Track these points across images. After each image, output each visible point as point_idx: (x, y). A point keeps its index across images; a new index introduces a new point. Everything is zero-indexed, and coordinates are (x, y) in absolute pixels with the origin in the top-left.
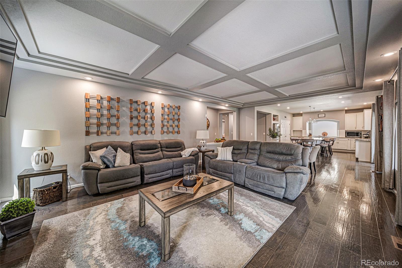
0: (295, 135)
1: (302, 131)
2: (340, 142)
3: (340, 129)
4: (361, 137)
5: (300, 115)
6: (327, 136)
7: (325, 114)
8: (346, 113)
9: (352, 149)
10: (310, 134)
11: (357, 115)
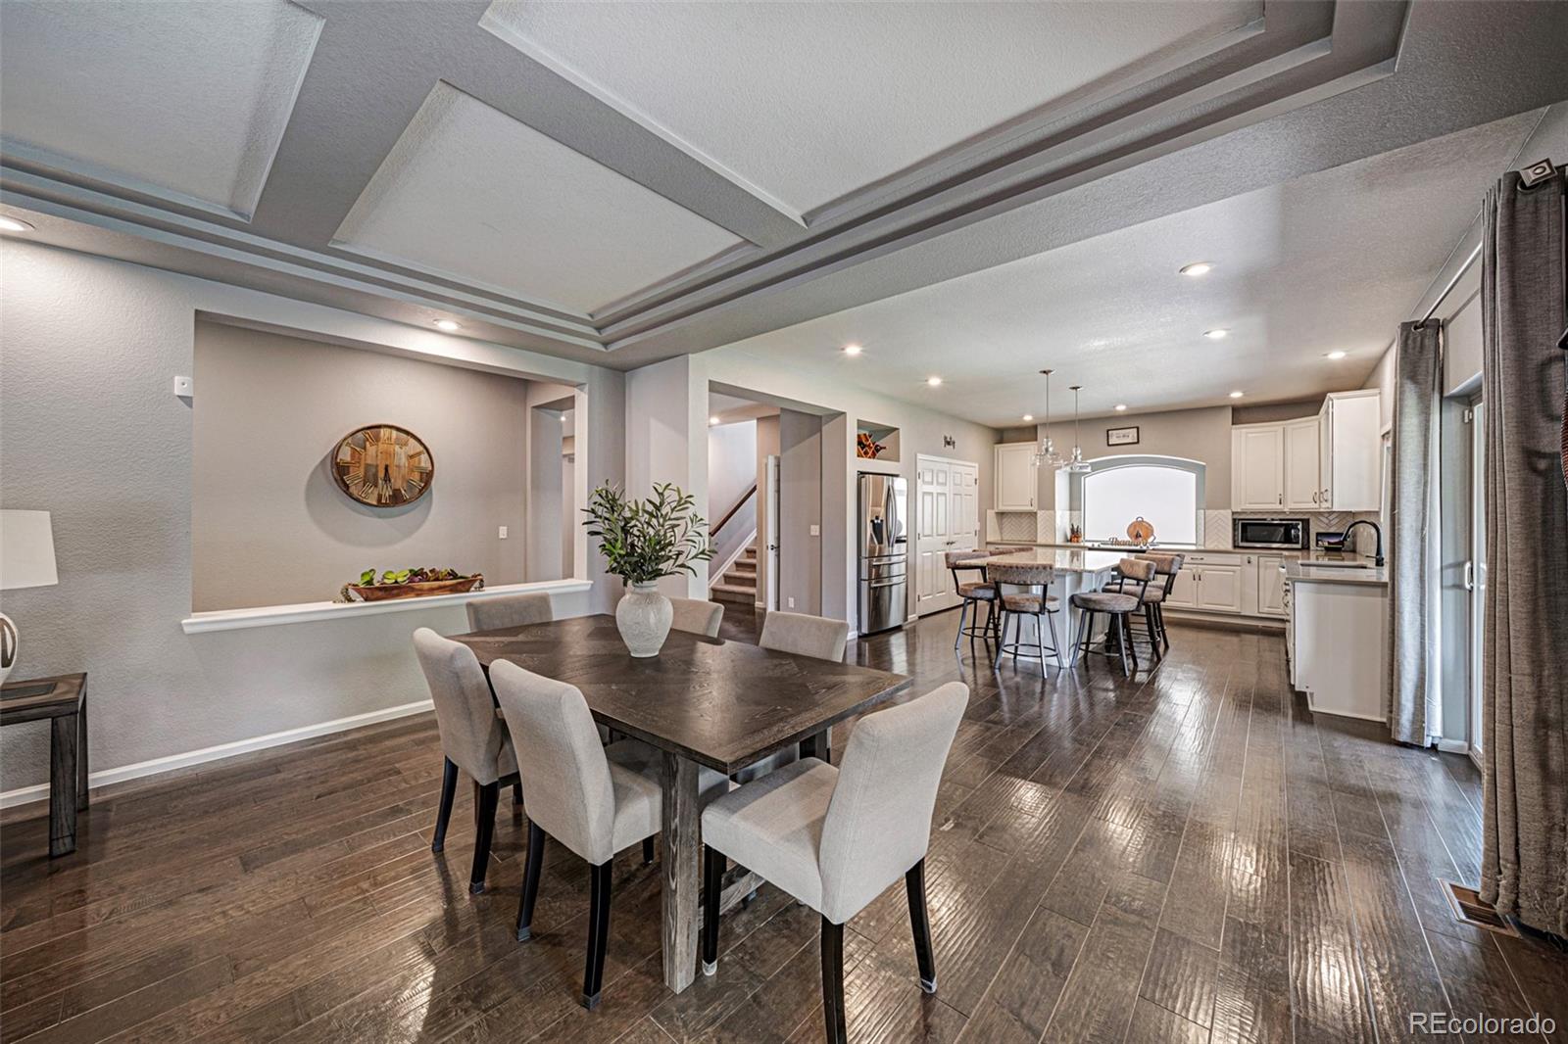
0: (1007, 537)
1: (1036, 513)
2: (1209, 573)
3: (1208, 509)
4: (1306, 548)
5: (1028, 433)
6: (1150, 540)
7: (1138, 428)
8: (1233, 424)
9: (1266, 610)
10: (1072, 530)
11: (1289, 429)
